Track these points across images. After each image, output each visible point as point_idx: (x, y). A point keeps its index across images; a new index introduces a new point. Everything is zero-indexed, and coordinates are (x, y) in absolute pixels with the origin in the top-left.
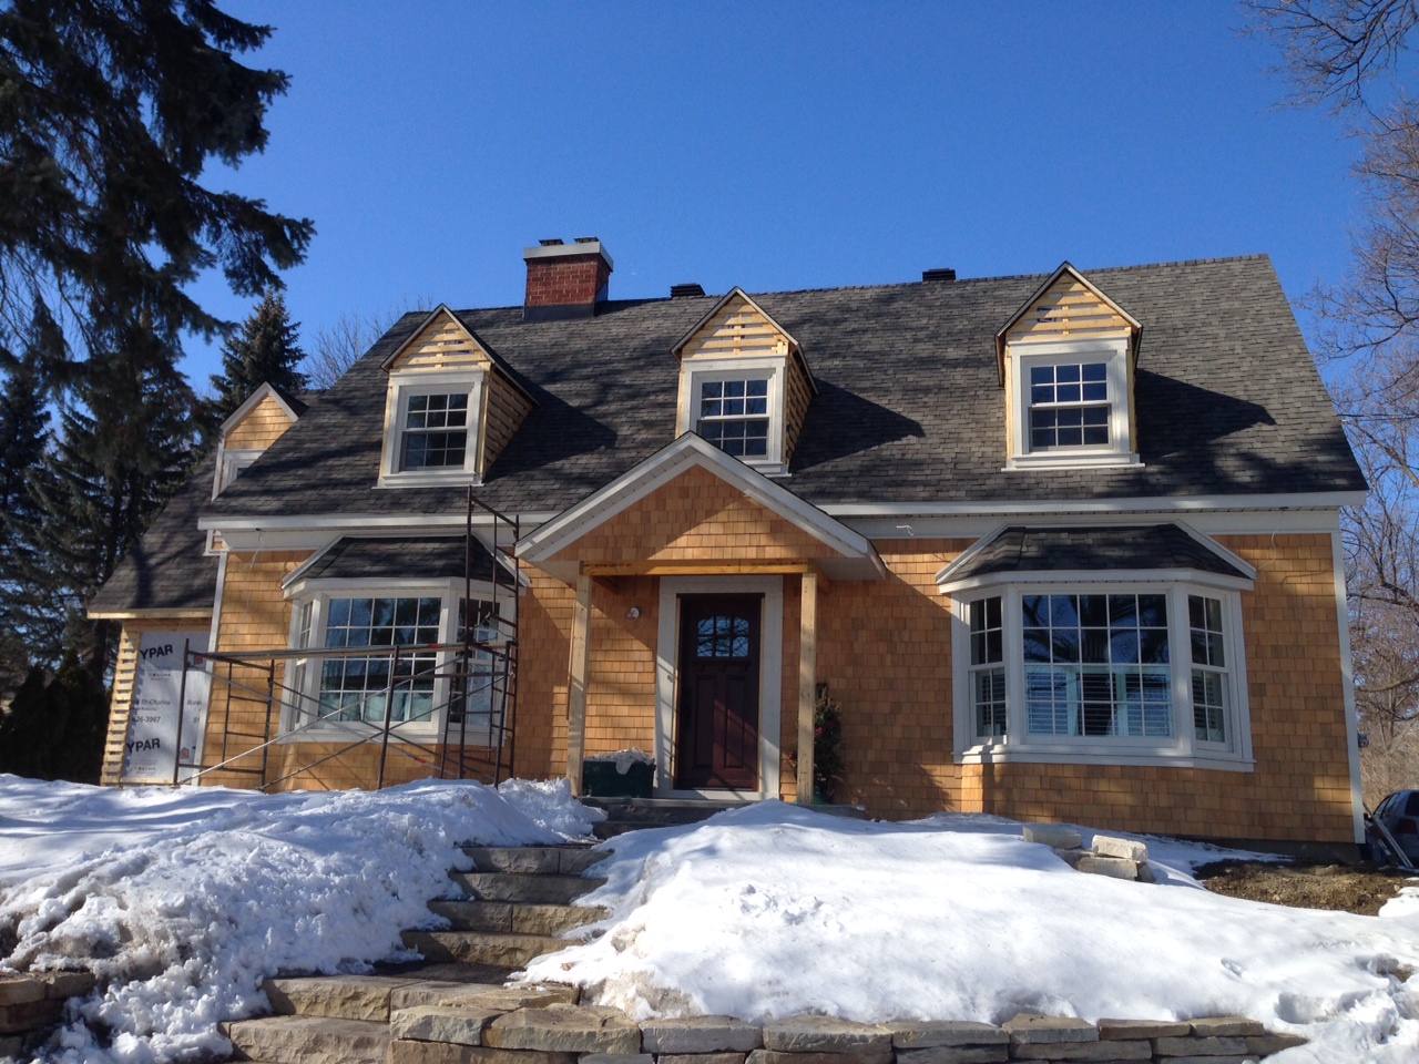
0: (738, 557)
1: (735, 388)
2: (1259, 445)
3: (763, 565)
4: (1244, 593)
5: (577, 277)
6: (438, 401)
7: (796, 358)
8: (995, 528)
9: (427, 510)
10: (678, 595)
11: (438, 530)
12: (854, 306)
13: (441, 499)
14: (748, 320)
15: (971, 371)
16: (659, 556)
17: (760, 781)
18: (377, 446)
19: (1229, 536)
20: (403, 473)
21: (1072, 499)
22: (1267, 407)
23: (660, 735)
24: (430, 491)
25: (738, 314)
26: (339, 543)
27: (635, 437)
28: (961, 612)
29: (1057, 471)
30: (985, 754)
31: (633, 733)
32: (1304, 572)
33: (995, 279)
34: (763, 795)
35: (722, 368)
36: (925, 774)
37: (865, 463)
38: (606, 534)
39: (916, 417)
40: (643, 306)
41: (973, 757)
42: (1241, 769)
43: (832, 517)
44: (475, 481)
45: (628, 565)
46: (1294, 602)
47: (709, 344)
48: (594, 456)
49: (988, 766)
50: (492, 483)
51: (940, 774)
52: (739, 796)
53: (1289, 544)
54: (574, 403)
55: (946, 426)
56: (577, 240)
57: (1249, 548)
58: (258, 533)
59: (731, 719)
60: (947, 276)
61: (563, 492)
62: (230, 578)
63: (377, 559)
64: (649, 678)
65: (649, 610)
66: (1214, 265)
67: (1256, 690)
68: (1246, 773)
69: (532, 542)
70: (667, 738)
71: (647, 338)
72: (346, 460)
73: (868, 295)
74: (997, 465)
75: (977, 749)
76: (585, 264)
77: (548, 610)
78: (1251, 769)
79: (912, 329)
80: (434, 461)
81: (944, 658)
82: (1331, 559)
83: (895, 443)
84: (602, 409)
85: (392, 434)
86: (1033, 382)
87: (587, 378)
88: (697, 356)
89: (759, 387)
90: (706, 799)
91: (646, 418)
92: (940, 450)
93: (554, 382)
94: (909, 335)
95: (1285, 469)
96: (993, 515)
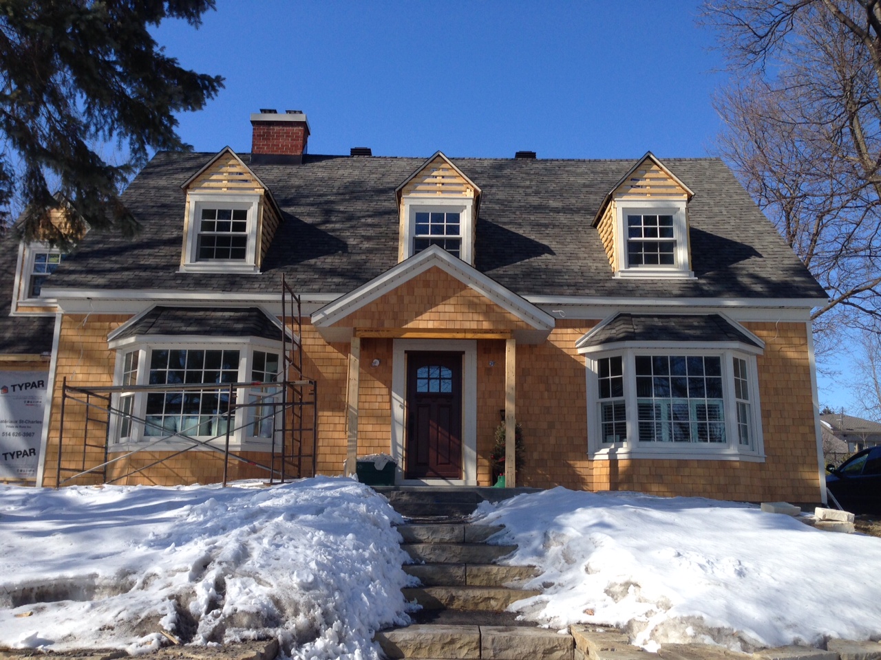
0: (465, 327)
1: (438, 217)
2: (758, 269)
3: (481, 333)
4: (758, 356)
5: (289, 136)
6: (224, 214)
7: (478, 200)
8: (611, 313)
9: (224, 289)
10: (406, 352)
11: (230, 303)
12: (479, 170)
13: (233, 282)
14: (447, 173)
15: (569, 216)
16: (410, 325)
17: (464, 473)
18: (178, 241)
19: (749, 323)
20: (199, 263)
21: (661, 297)
22: (754, 247)
23: (395, 444)
24: (222, 276)
25: (440, 169)
26: (153, 309)
27: (360, 246)
28: (593, 366)
29: (646, 280)
30: (612, 454)
31: (376, 443)
32: (791, 345)
33: (563, 160)
34: (466, 482)
35: (430, 204)
36: (570, 466)
37: (524, 270)
38: (373, 310)
39: (545, 242)
40: (334, 160)
41: (602, 455)
42: (758, 460)
43: (532, 304)
44: (255, 270)
45: (388, 331)
46: (787, 364)
47: (420, 187)
48: (336, 257)
49: (613, 462)
50: (267, 273)
51: (580, 466)
52: (449, 483)
53: (783, 329)
54: (308, 220)
55: (567, 249)
56: (287, 112)
57: (761, 330)
58: (88, 301)
59: (441, 433)
60: (531, 155)
61: (323, 280)
62: (64, 332)
63: (189, 321)
64: (387, 406)
65: (386, 361)
66: (691, 162)
67: (766, 414)
68: (761, 463)
69: (324, 314)
70: (400, 446)
71: (345, 181)
72: (147, 251)
73: (486, 163)
74: (608, 274)
75: (606, 451)
76: (295, 128)
77: (313, 360)
78: (763, 460)
79: (523, 187)
80: (222, 255)
81: (581, 394)
82: (806, 337)
83: (538, 258)
84: (330, 226)
85: (190, 235)
86: (630, 224)
87: (312, 205)
88: (412, 195)
89: (455, 217)
90: (427, 485)
91: (364, 234)
92: (569, 264)
93: (289, 206)
94: (521, 190)
95: (779, 284)
96: (611, 305)
